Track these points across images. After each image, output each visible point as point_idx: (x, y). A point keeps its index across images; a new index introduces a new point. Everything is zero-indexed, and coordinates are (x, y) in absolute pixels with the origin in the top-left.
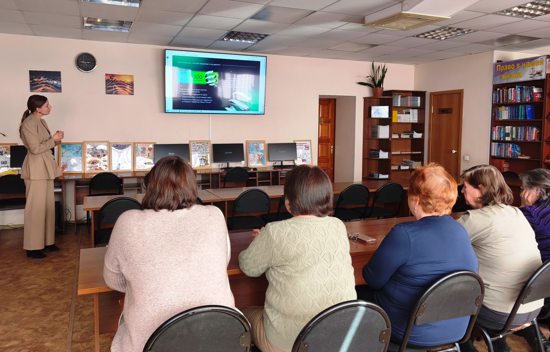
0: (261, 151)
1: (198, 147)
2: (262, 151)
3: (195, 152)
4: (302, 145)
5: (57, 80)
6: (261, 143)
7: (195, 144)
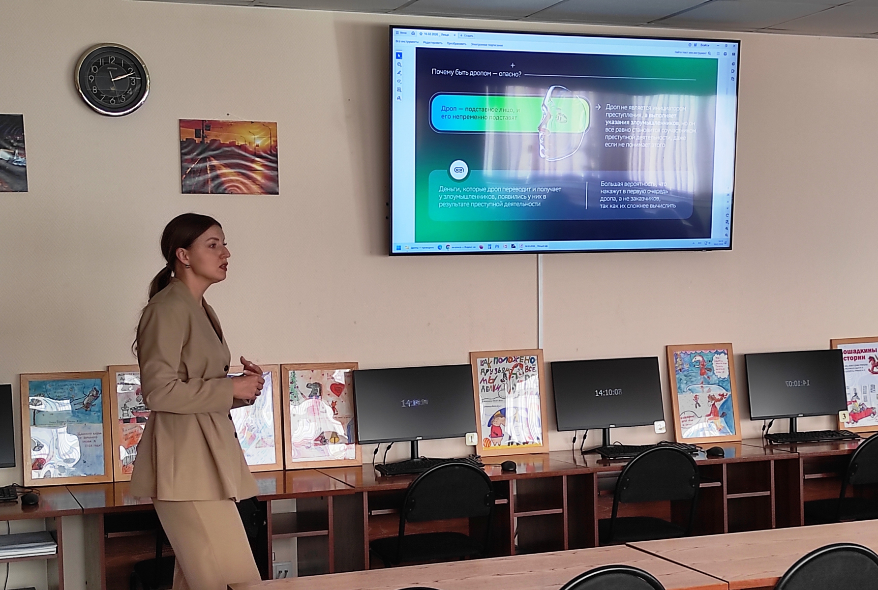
0: (721, 383)
1: (501, 376)
2: (723, 380)
3: (491, 392)
4: (859, 358)
5: (12, 145)
6: (717, 353)
7: (488, 364)
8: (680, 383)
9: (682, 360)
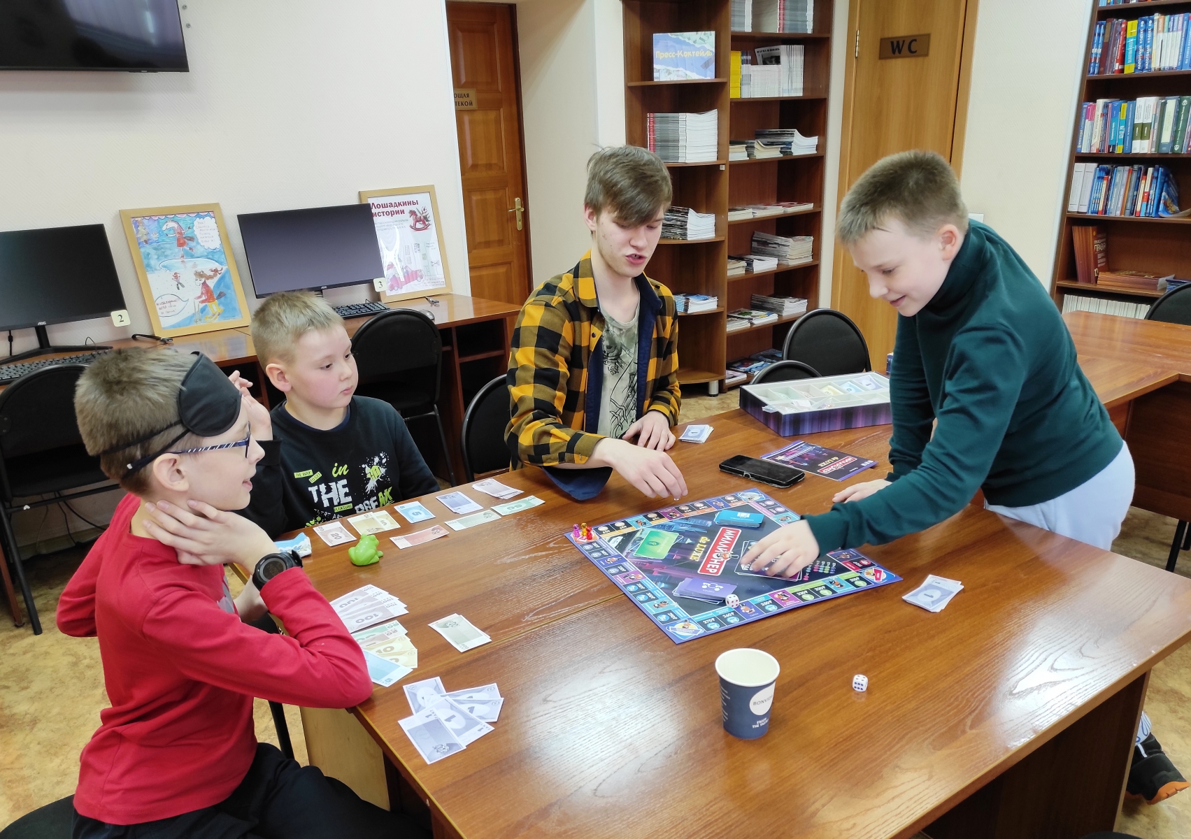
0: (211, 255)
2: (214, 252)
4: (397, 212)
6: (198, 216)
8: (149, 259)
9: (147, 228)
